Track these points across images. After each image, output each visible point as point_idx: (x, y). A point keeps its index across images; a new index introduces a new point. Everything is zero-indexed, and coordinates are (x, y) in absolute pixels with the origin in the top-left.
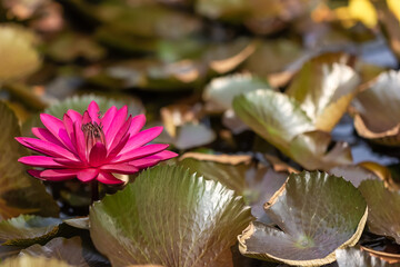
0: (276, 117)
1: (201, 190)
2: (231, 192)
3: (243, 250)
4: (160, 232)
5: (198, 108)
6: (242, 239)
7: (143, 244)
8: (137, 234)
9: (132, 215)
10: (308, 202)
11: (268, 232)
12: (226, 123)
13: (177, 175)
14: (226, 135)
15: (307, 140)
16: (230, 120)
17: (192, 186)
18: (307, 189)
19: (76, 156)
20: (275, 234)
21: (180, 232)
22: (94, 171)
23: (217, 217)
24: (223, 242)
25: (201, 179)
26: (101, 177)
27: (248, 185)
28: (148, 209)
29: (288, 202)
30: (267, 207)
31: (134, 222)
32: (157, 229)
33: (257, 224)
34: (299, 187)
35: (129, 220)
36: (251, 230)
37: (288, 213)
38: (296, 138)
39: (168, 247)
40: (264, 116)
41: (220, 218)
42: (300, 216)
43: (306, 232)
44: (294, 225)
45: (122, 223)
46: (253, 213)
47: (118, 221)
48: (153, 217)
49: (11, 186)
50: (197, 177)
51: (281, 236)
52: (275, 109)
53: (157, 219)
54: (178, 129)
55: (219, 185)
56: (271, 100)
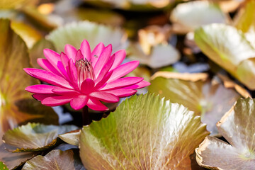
0: (227, 45)
1: (168, 111)
2: (191, 113)
3: (200, 161)
4: (135, 146)
5: (167, 29)
6: (198, 151)
7: (122, 158)
8: (118, 150)
9: (113, 136)
10: (251, 122)
11: (219, 146)
12: (188, 43)
13: (149, 100)
14: (188, 52)
15: (250, 64)
16: (191, 41)
17: (160, 108)
18: (250, 112)
19: (71, 84)
20: (224, 147)
21: (151, 145)
22: (84, 97)
23: (180, 132)
24: (184, 152)
25: (168, 102)
26: (90, 102)
27: (204, 97)
28: (126, 130)
29: (236, 122)
30: (219, 125)
31: (114, 142)
32: (133, 145)
33: (211, 139)
34: (244, 110)
35: (111, 140)
36: (206, 143)
37: (235, 129)
38: (242, 63)
39: (141, 157)
40: (218, 44)
41: (182, 134)
42: (244, 133)
43: (249, 145)
44: (240, 140)
45: (105, 143)
46: (208, 129)
47: (102, 141)
48: (130, 136)
49: (23, 96)
50: (165, 100)
51: (229, 149)
52: (226, 39)
53: (133, 137)
54: (152, 48)
55: (182, 107)
56: (223, 32)
